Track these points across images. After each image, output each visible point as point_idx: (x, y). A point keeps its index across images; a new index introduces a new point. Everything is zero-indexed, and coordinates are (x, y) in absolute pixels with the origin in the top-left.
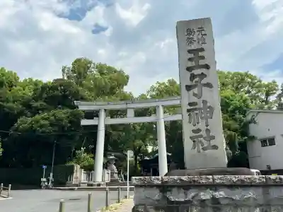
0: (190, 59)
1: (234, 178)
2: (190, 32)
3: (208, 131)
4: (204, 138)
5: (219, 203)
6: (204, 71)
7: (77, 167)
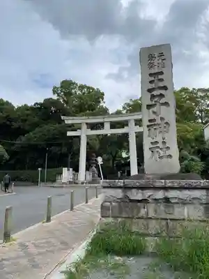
0: (151, 82)
1: (183, 183)
2: (151, 57)
3: (164, 143)
4: (161, 149)
5: (170, 202)
6: (163, 92)
7: (65, 170)
